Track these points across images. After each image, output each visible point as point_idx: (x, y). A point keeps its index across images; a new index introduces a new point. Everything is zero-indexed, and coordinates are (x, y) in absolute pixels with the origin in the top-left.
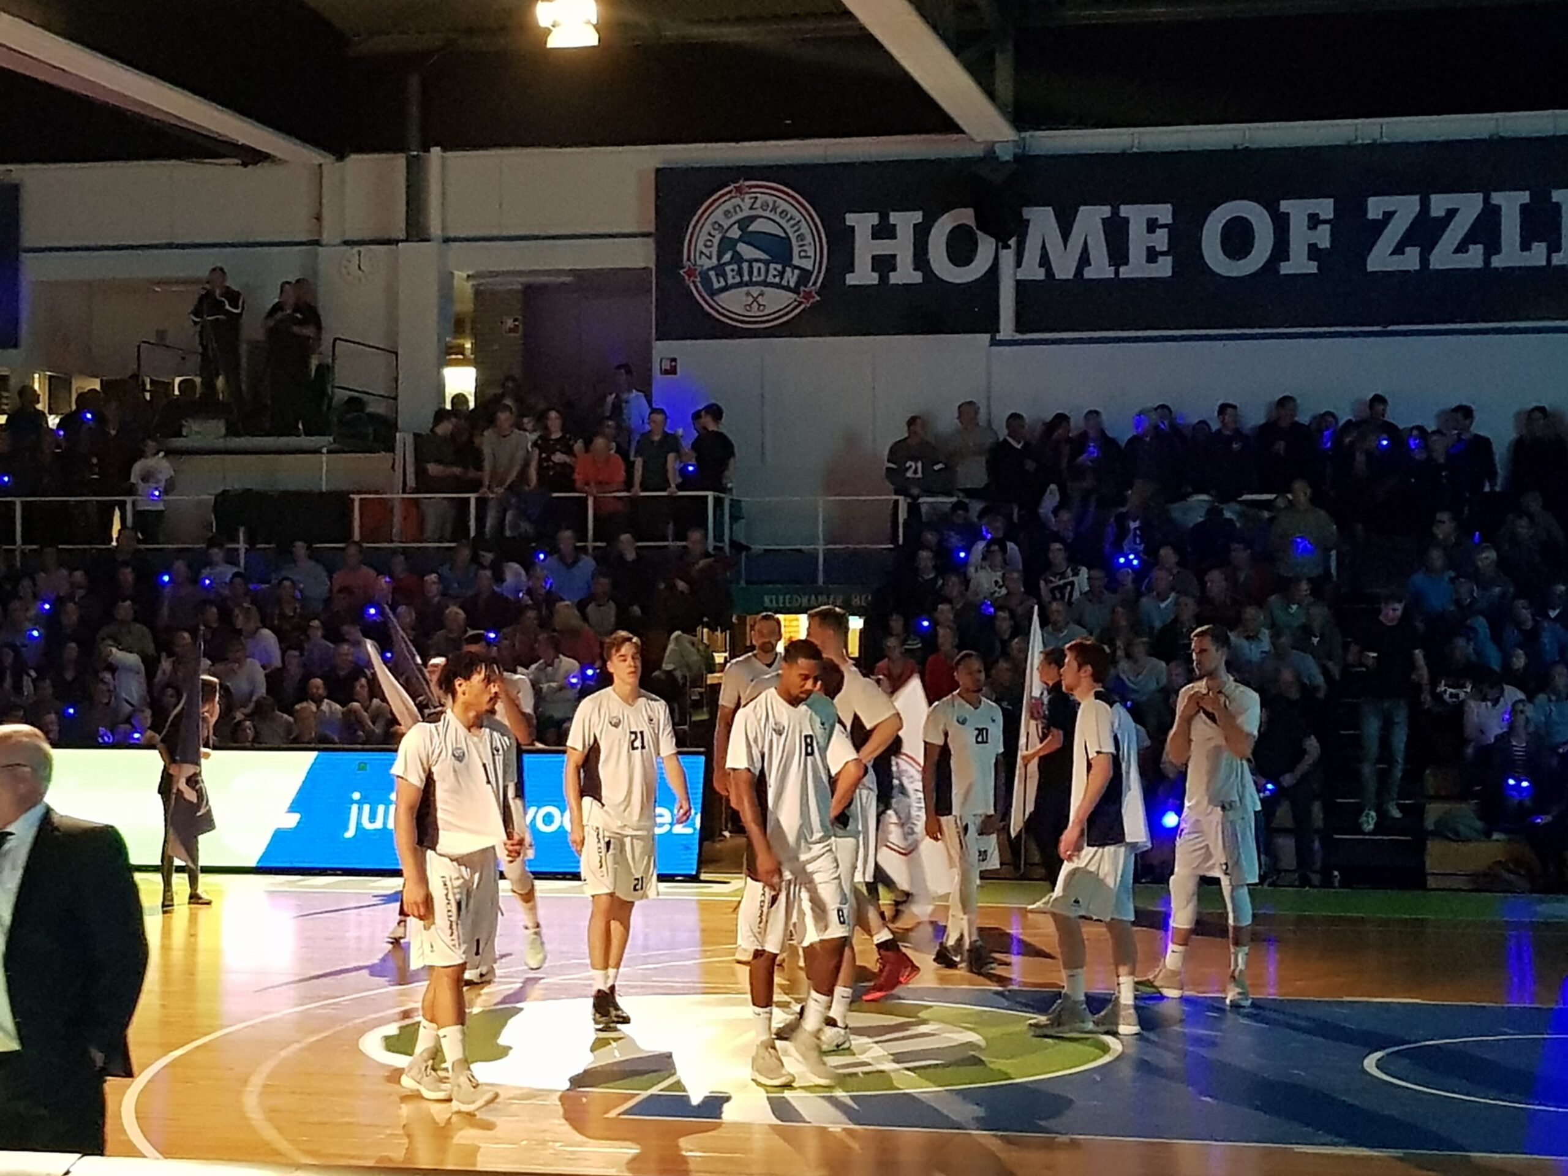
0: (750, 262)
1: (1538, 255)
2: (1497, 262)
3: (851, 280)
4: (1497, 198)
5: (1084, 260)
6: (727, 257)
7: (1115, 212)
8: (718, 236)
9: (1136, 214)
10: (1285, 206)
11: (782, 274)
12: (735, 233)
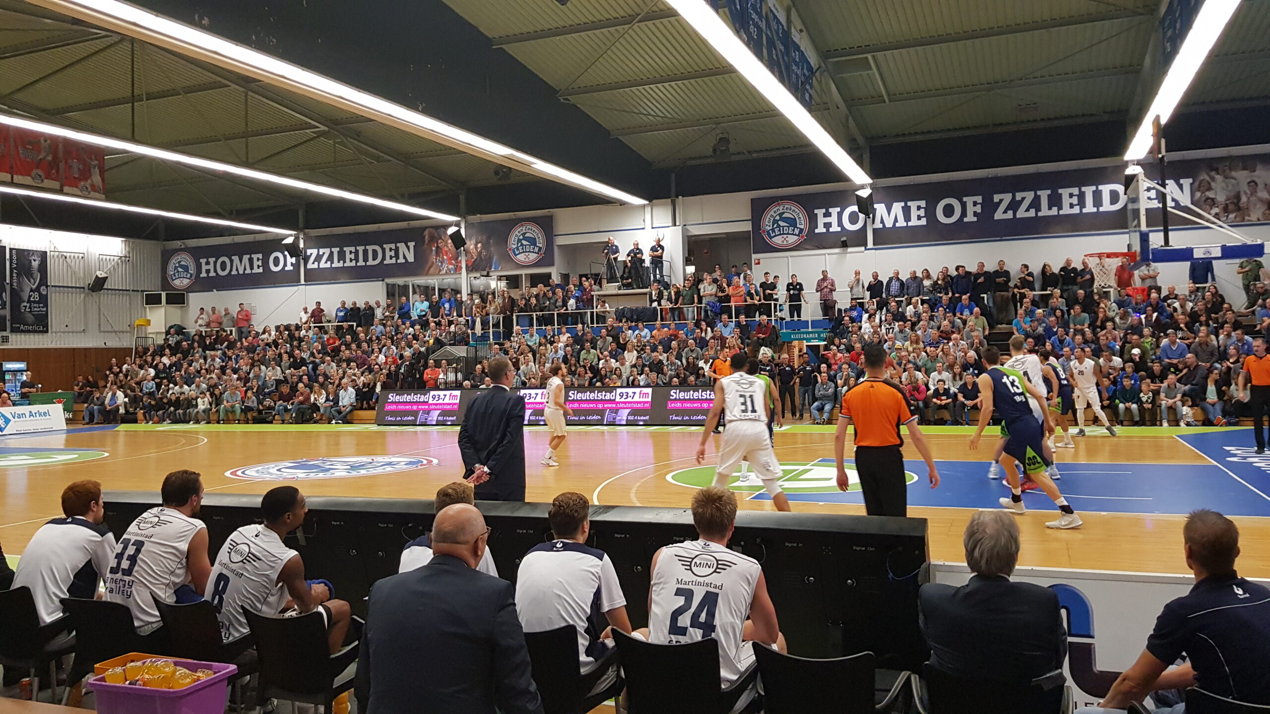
0: (783, 227)
1: (1054, 211)
2: (1040, 214)
3: (817, 231)
4: (1039, 193)
5: (896, 220)
6: (775, 226)
7: (906, 204)
8: (772, 219)
9: (913, 205)
10: (965, 199)
11: (794, 230)
12: (778, 218)
